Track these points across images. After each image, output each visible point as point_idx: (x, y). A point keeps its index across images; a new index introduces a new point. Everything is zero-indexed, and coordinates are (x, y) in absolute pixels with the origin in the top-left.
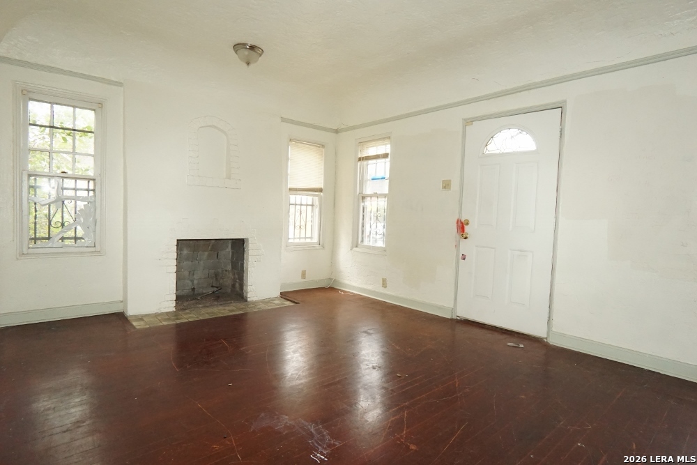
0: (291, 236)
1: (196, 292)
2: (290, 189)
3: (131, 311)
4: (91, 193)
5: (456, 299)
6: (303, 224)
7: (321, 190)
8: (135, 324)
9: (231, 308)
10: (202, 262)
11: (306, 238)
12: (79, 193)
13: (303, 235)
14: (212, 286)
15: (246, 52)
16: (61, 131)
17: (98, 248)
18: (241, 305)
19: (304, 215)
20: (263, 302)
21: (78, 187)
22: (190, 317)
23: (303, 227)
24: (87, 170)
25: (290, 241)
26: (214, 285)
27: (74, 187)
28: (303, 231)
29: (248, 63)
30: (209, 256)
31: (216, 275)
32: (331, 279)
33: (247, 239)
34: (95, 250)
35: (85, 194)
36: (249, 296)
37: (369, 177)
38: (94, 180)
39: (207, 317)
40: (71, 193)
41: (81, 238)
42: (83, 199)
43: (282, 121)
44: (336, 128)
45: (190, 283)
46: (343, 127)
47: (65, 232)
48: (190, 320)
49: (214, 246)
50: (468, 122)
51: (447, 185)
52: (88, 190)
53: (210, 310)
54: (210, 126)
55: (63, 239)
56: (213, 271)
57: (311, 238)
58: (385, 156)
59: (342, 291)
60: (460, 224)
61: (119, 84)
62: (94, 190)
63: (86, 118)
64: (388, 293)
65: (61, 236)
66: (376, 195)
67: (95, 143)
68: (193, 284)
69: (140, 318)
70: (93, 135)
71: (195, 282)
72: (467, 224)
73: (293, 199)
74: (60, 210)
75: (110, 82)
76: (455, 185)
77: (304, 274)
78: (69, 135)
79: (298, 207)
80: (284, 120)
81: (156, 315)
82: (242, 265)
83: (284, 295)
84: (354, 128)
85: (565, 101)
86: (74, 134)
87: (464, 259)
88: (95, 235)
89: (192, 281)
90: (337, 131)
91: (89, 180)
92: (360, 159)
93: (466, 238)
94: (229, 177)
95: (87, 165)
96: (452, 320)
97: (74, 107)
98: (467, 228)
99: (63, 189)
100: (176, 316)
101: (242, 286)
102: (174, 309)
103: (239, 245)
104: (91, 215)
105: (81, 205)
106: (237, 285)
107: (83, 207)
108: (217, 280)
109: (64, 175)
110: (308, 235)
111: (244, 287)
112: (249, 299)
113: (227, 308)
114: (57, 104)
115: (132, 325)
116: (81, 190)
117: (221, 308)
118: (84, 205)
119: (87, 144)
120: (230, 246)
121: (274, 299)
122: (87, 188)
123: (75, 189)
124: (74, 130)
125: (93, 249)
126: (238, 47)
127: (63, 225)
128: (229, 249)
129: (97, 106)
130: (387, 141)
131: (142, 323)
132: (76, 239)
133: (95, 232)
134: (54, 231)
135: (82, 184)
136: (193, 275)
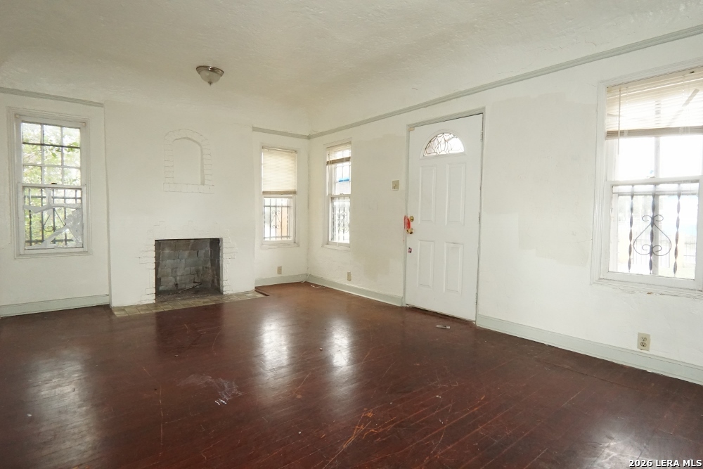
0: (267, 235)
1: (179, 288)
2: (264, 193)
3: (114, 304)
4: (79, 201)
5: (405, 289)
6: (279, 224)
7: (294, 193)
8: (116, 313)
9: (205, 300)
10: (183, 261)
11: (282, 237)
12: (69, 201)
13: (279, 234)
14: (194, 282)
15: (207, 74)
16: (51, 147)
17: (86, 248)
18: (215, 298)
19: (279, 216)
20: (238, 295)
21: (67, 196)
22: (167, 307)
23: (279, 227)
24: (75, 180)
25: (266, 240)
26: (196, 280)
27: (63, 196)
28: (279, 231)
29: (210, 83)
30: (190, 255)
31: (198, 272)
32: (307, 275)
33: (222, 238)
34: (83, 250)
35: (72, 201)
36: (224, 290)
37: (338, 180)
38: (81, 189)
39: (182, 307)
40: (62, 201)
41: (71, 240)
42: (71, 206)
43: (253, 130)
44: (308, 135)
45: (174, 280)
46: (314, 133)
47: (57, 235)
48: (165, 310)
49: (193, 245)
50: (412, 127)
51: (396, 186)
52: (76, 198)
53: (185, 302)
54: (185, 138)
55: (54, 241)
56: (193, 268)
57: (287, 237)
58: (348, 159)
59: (313, 284)
60: (407, 221)
61: (100, 105)
62: (81, 198)
63: (72, 136)
64: (353, 285)
65: (53, 239)
66: (342, 196)
67: (81, 157)
68: (176, 280)
69: (122, 309)
70: (79, 150)
71: (178, 278)
72: (412, 220)
73: (267, 201)
74: (52, 216)
75: (91, 104)
76: (402, 186)
77: (280, 270)
78: (58, 151)
79: (273, 209)
80: (255, 129)
81: (137, 306)
82: (219, 261)
83: (258, 289)
84: (322, 134)
85: (484, 108)
86: (62, 150)
87: (411, 252)
88: (83, 238)
89: (175, 278)
90: (309, 137)
91: (76, 189)
92: (328, 163)
93: (411, 233)
94: (203, 184)
95: (75, 176)
96: (402, 307)
97: (61, 126)
98: (411, 223)
99: (54, 198)
100: (156, 307)
101: (219, 280)
102: (154, 301)
103: (215, 244)
104: (79, 220)
105: (70, 211)
106: (216, 281)
107: (71, 213)
108: (198, 276)
109: (54, 186)
110: (285, 234)
111: (221, 283)
112: (224, 293)
113: (202, 300)
114: (46, 124)
115: (114, 314)
116: (69, 198)
117: (197, 300)
118: (73, 212)
119: (75, 158)
120: (208, 245)
121: (247, 292)
122: (74, 196)
123: (65, 198)
124: (62, 146)
125: (81, 250)
126: (200, 69)
127: (54, 229)
128: (208, 248)
129: (82, 125)
130: (349, 146)
131: (123, 312)
132: (66, 240)
133: (83, 234)
134: (47, 235)
135: (71, 193)
136: (176, 272)
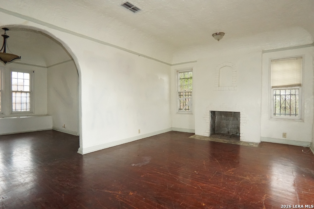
1: (230, 134)
26: (237, 132)
30: (233, 119)
33: (240, 112)
34: (192, 113)
36: (241, 139)
41: (189, 109)
68: (228, 130)
77: (284, 135)
86: (189, 79)
89: (228, 128)
94: (232, 86)
102: (209, 136)
115: (190, 137)
133: (192, 107)
136: (228, 126)
